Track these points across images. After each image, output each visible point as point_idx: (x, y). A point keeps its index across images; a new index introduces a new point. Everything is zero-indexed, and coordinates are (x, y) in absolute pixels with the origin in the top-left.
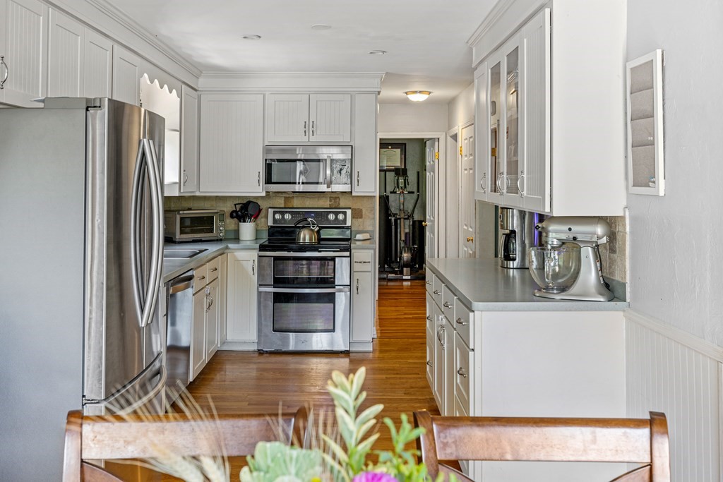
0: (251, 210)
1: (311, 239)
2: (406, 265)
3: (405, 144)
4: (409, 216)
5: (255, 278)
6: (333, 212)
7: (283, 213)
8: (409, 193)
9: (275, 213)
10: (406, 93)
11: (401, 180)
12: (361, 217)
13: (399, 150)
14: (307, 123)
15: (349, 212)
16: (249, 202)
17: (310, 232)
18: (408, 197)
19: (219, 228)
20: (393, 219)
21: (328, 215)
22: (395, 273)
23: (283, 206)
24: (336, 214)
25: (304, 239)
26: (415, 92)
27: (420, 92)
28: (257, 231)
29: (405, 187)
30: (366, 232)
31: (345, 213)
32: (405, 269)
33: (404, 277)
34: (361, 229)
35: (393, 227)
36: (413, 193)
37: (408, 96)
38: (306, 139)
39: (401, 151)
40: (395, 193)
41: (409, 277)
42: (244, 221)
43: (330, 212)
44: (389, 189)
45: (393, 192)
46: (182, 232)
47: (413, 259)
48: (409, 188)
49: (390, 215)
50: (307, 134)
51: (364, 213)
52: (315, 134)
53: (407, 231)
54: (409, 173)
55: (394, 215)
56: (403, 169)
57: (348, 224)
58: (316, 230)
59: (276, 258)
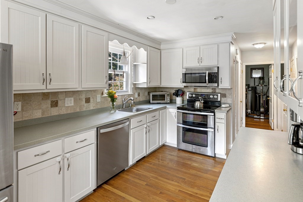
0: (180, 93)
1: (200, 106)
2: (262, 113)
3: (263, 68)
4: (264, 94)
5: (176, 120)
6: (212, 95)
7: (192, 94)
8: (264, 86)
9: (189, 94)
10: (253, 45)
11: (261, 81)
12: (226, 97)
13: (261, 70)
14: (199, 58)
15: (219, 95)
16: (179, 90)
17: (200, 103)
18: (265, 87)
19: (167, 99)
20: (258, 95)
21: (210, 96)
22: (258, 116)
23: (193, 91)
24: (214, 95)
25: (197, 106)
26: (257, 44)
27: (260, 43)
28: (183, 101)
29: (263, 84)
30: (228, 104)
31: (217, 95)
32: (261, 115)
33: (261, 118)
34: (225, 102)
35: (258, 98)
36: (266, 86)
37: (254, 46)
38: (199, 65)
39: (262, 71)
40: (259, 86)
41: (263, 118)
42: (178, 97)
43: (211, 95)
44: (256, 84)
45: (258, 85)
46: (153, 100)
47: (265, 111)
48: (265, 84)
49: (257, 94)
50: (199, 63)
51: (227, 95)
52: (202, 62)
53: (264, 99)
54: (265, 79)
55: (258, 94)
56: (262, 77)
57: (219, 100)
58: (202, 102)
59: (183, 113)
